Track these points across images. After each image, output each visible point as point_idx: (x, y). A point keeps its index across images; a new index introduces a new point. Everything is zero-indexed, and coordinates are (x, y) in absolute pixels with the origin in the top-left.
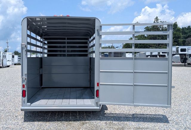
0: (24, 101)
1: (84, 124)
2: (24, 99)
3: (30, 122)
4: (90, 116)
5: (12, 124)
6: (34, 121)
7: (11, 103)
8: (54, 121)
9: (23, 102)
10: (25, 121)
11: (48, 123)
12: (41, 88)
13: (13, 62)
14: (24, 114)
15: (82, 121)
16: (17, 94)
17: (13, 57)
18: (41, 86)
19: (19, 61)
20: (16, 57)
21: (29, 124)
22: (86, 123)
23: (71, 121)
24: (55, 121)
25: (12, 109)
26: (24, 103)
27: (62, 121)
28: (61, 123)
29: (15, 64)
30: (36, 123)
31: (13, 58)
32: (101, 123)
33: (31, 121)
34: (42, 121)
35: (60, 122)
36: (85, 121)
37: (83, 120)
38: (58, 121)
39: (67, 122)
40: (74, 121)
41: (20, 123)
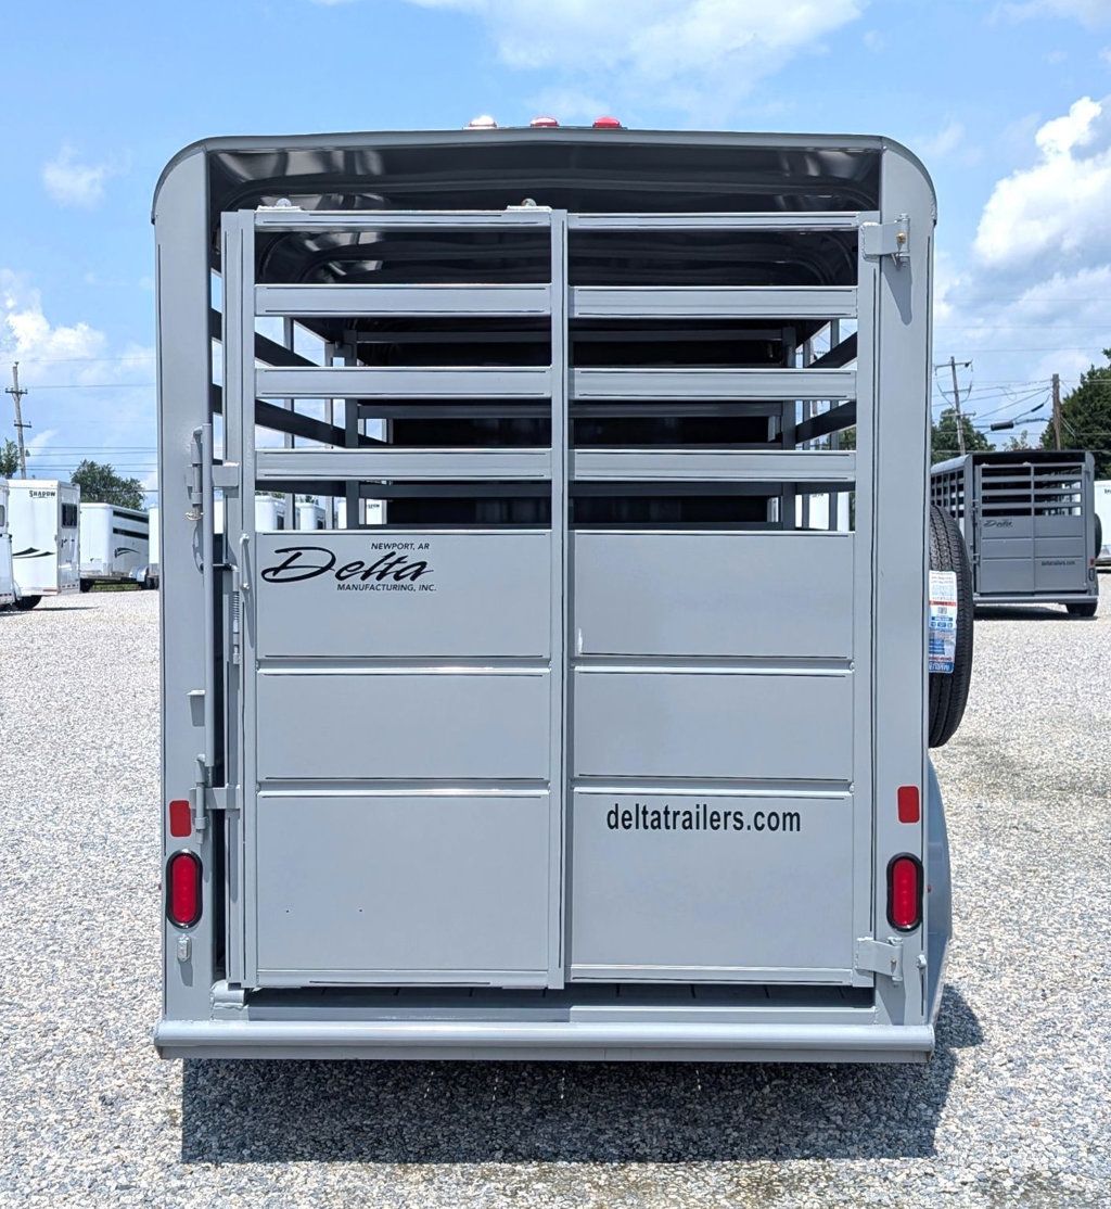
0: (186, 965)
1: (770, 1193)
3: (241, 1160)
4: (821, 1111)
5: (77, 1183)
6: (278, 1152)
7: (59, 964)
8: (469, 1156)
9: (175, 968)
10: (194, 1151)
11: (416, 1173)
13: (67, 567)
14: (179, 1083)
15: (749, 1158)
16: (110, 870)
17: (69, 517)
19: (119, 552)
20: (96, 518)
21: (241, 1191)
22: (793, 1184)
23: (642, 1159)
24: (488, 1155)
25: (65, 1024)
26: (188, 979)
27: (555, 1157)
28: (542, 1177)
29: (87, 585)
30: (303, 1176)
31: (68, 532)
32: (942, 1181)
33: (253, 1158)
34: (358, 1155)
35: (533, 1168)
36: (778, 1156)
37: (761, 1153)
38: (512, 1155)
39: (600, 1173)
40: (672, 1156)
41: (148, 1176)
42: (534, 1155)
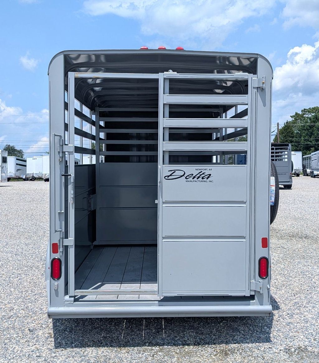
0: (57, 291)
1: (226, 354)
2: (56, 283)
3: (72, 347)
4: (238, 330)
6: (83, 345)
7: (12, 290)
8: (138, 345)
10: (58, 345)
11: (124, 350)
12: (92, 247)
13: (4, 174)
14: (51, 324)
15: (219, 344)
16: (25, 262)
17: (4, 160)
18: (93, 242)
19: (18, 170)
20: (11, 160)
21: (73, 357)
22: (233, 352)
23: (188, 345)
24: (144, 345)
25: (16, 307)
27: (163, 345)
28: (161, 351)
29: (9, 179)
30: (91, 352)
31: (4, 164)
32: (274, 350)
33: (76, 347)
34: (106, 345)
35: (157, 348)
36: (227, 343)
37: (222, 342)
38: (151, 344)
39: (177, 349)
40: (197, 344)
41: (45, 353)
42: (157, 344)
